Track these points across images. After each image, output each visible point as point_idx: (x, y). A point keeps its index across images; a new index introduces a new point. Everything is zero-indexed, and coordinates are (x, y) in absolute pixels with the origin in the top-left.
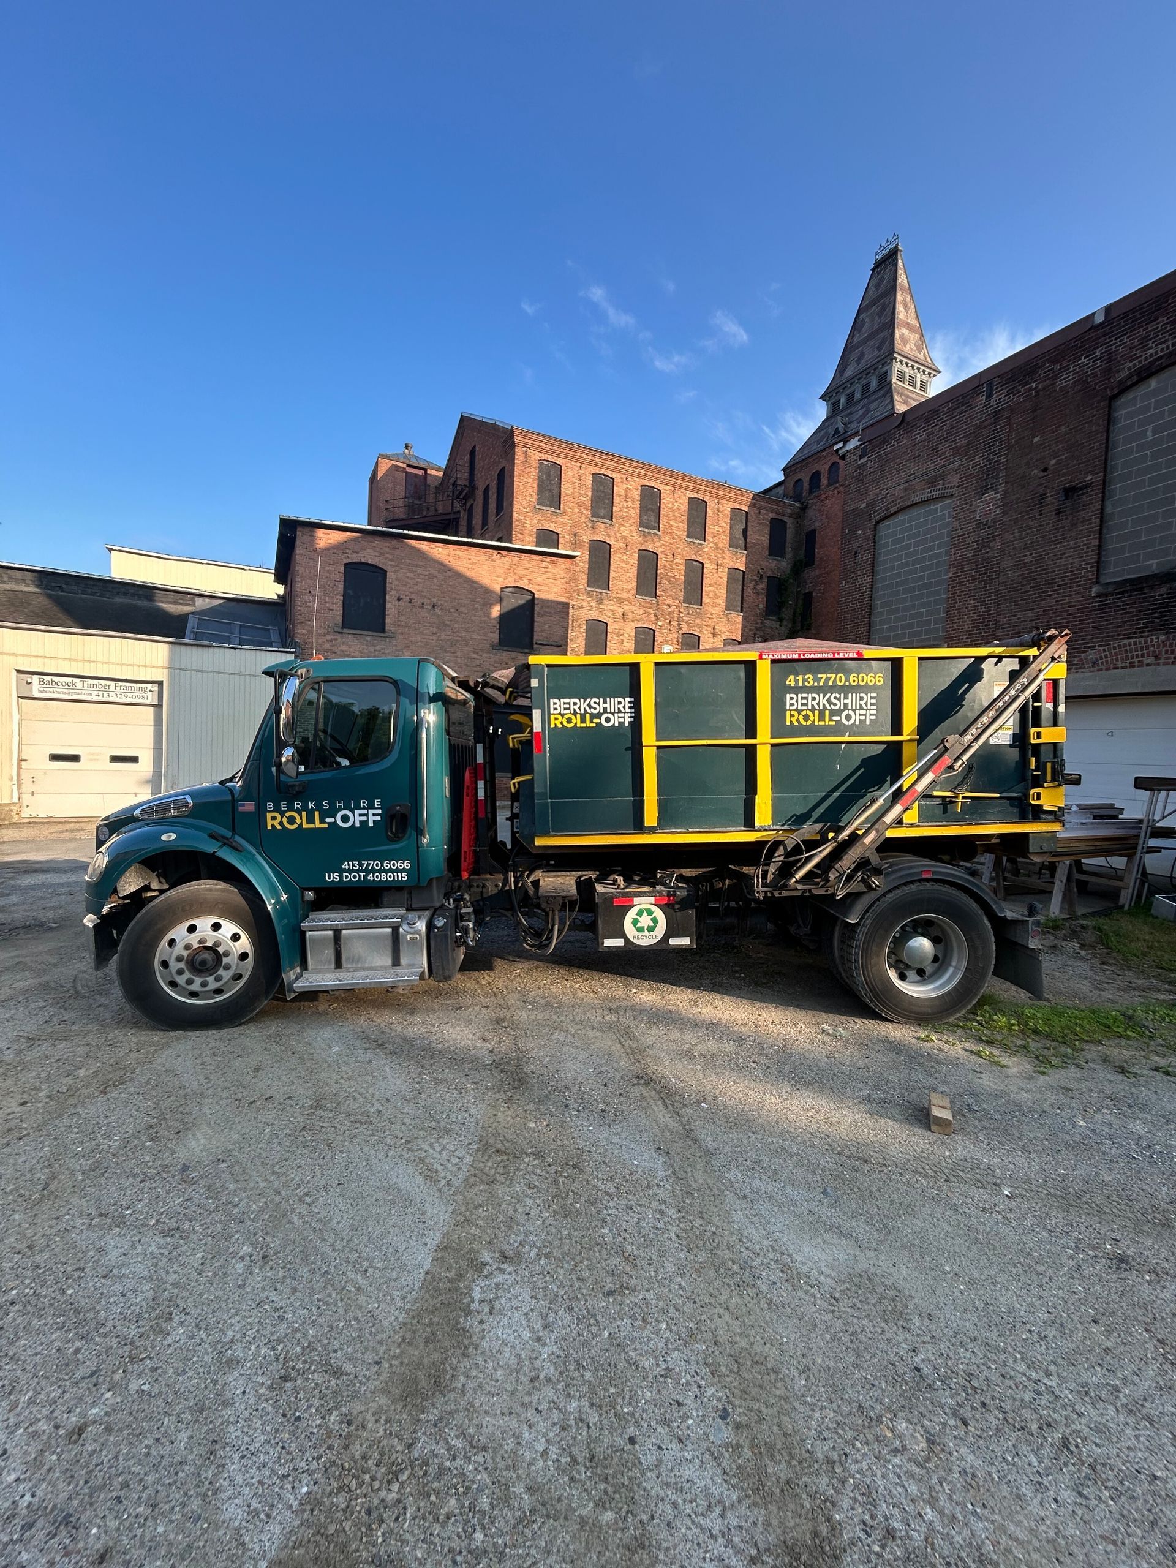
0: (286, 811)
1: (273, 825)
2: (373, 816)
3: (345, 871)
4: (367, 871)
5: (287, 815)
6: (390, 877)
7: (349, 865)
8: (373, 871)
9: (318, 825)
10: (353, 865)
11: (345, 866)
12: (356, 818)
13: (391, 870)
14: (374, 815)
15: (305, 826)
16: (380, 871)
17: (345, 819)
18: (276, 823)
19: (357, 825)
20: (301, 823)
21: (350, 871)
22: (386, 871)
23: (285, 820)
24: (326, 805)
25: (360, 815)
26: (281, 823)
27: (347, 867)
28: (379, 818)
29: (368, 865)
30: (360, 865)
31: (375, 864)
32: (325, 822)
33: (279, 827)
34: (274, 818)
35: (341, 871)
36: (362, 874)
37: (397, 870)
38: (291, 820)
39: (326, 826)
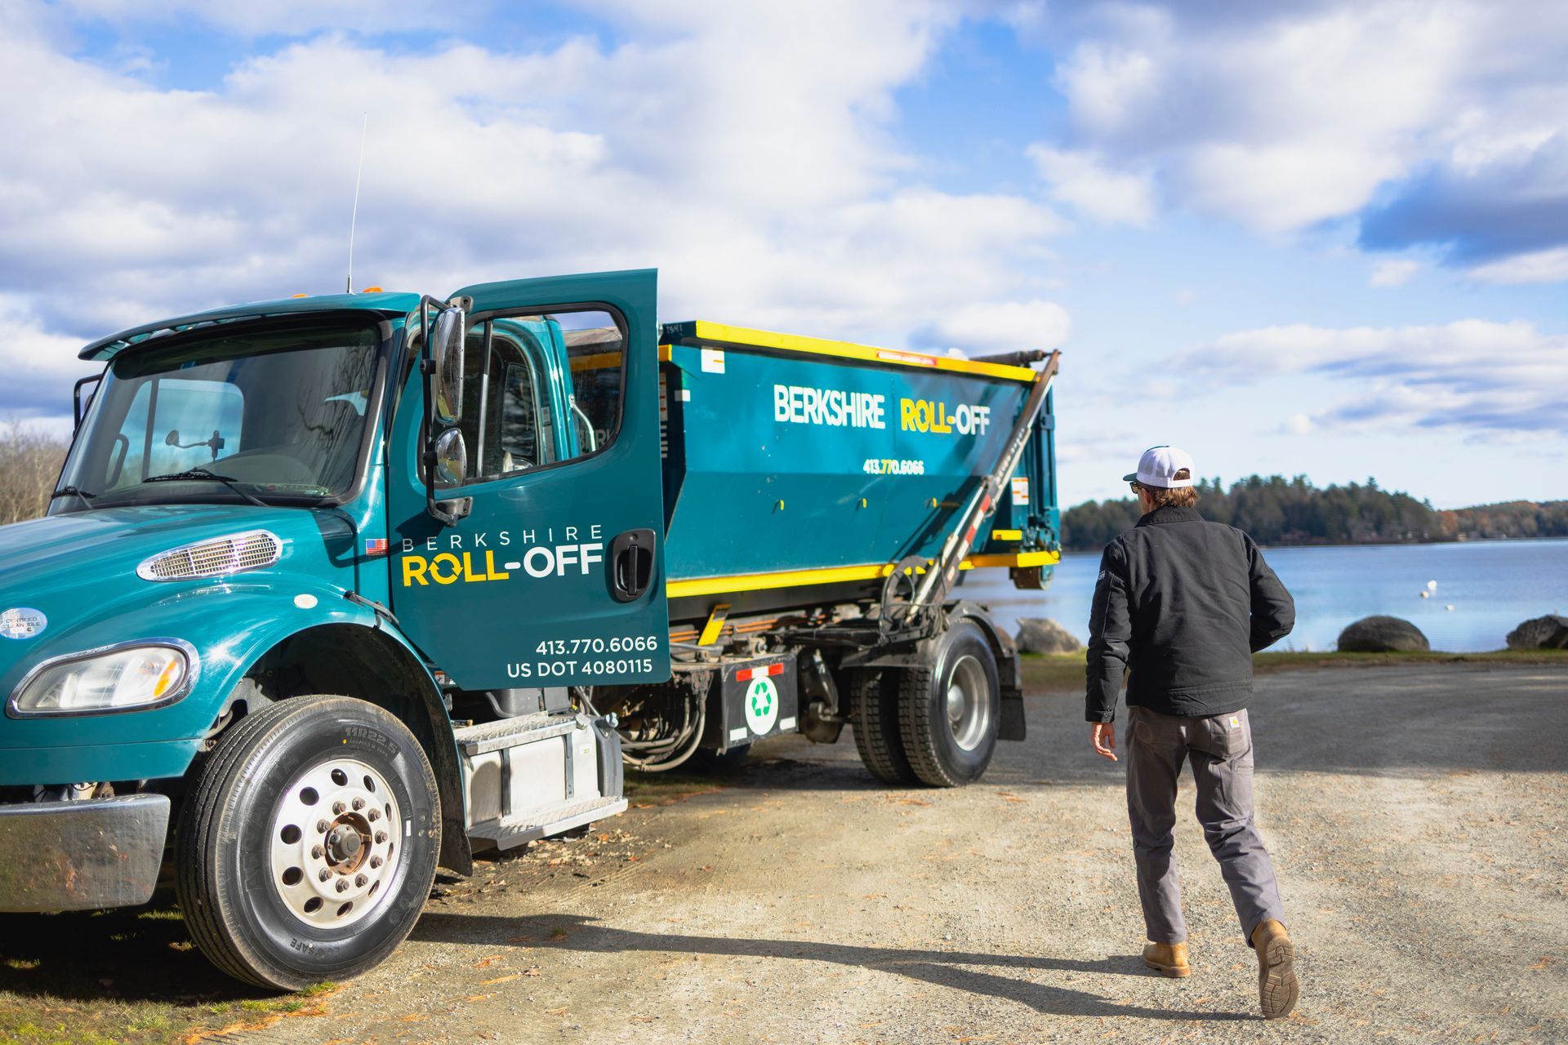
0: (436, 553)
1: (413, 579)
2: (589, 556)
3: (541, 658)
4: (581, 658)
5: (439, 558)
6: (622, 667)
7: (548, 647)
8: (592, 657)
9: (492, 576)
10: (556, 646)
11: (542, 649)
12: (558, 561)
13: (621, 655)
14: (590, 553)
15: (470, 578)
16: (604, 657)
17: (539, 562)
18: (418, 574)
19: (561, 572)
20: (463, 572)
21: (550, 659)
22: (615, 657)
23: (434, 569)
24: (505, 539)
25: (566, 555)
26: (427, 575)
27: (544, 651)
28: (598, 559)
29: (582, 646)
30: (568, 646)
31: (595, 644)
32: (505, 571)
33: (423, 582)
34: (415, 566)
35: (534, 659)
36: (572, 663)
37: (635, 654)
38: (445, 568)
39: (505, 576)
